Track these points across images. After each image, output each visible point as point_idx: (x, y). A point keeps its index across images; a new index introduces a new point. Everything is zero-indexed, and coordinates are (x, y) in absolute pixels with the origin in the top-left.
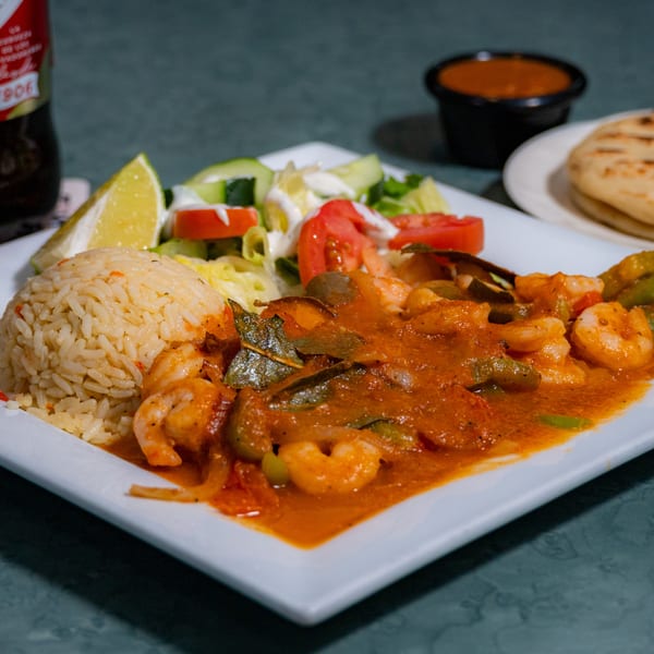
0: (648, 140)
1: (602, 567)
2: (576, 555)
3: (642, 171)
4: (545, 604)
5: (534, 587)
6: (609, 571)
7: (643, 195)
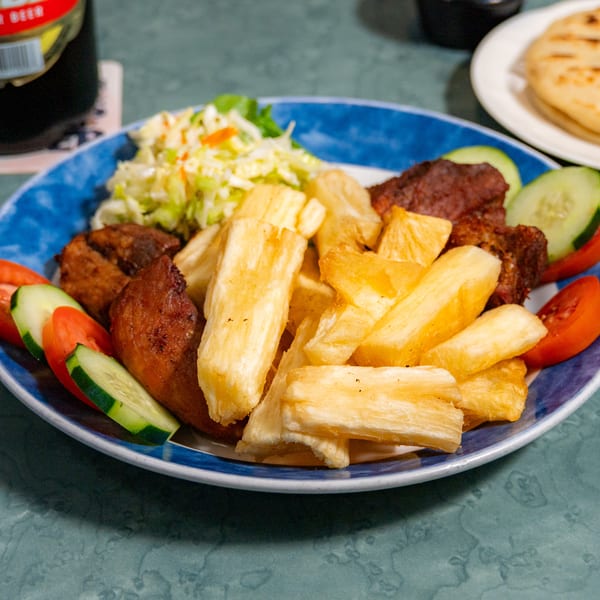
0: (594, 41)
1: (568, 516)
2: (546, 503)
3: (590, 80)
4: (521, 560)
5: (510, 539)
6: (574, 521)
7: (592, 107)
